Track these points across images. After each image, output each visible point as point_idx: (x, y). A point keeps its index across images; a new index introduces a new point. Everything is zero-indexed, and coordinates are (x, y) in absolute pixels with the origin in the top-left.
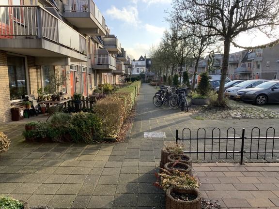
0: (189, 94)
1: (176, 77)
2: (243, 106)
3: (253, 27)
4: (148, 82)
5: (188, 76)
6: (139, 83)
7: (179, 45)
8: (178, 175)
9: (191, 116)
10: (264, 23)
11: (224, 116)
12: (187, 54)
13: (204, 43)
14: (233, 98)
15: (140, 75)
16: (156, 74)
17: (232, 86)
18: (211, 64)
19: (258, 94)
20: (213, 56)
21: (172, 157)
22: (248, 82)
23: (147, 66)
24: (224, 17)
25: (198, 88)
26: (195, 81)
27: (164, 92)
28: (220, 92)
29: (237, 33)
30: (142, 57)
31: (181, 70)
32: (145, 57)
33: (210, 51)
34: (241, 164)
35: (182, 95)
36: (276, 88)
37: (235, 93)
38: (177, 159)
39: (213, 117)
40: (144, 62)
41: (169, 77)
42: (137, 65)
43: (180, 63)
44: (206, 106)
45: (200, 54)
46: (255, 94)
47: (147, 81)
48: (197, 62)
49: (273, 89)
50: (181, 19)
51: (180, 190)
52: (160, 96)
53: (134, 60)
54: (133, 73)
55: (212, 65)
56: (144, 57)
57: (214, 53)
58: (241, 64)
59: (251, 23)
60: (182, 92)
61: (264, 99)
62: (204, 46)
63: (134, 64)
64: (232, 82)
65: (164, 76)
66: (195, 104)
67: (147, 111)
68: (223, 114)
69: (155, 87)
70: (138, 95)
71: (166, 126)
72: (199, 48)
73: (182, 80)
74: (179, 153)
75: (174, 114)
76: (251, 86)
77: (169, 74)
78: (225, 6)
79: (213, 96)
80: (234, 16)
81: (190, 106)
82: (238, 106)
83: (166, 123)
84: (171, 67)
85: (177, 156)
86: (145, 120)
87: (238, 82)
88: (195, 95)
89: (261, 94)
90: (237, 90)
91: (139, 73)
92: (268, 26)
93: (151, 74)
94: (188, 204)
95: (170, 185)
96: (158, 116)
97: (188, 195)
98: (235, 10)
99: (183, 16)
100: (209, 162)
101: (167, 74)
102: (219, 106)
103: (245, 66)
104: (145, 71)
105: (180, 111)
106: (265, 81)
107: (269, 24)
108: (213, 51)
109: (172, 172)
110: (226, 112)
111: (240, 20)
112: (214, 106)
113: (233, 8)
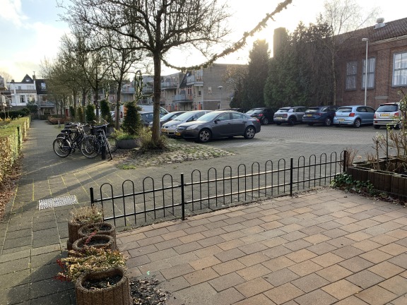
0: (112, 134)
1: (90, 108)
2: (184, 146)
3: (186, 41)
4: (43, 118)
5: (108, 108)
6: (27, 120)
7: (90, 60)
8: (95, 253)
9: (116, 165)
10: (199, 38)
11: (161, 160)
12: (104, 75)
13: (127, 60)
14: (172, 135)
15: (28, 106)
16: (57, 104)
17: (170, 119)
18: (139, 90)
19: (200, 129)
20: (141, 78)
21: (84, 231)
22: (188, 114)
23: (39, 91)
24: (149, 25)
25: (124, 125)
26: (120, 114)
27: (71, 132)
28: (155, 129)
29: (168, 48)
30: (27, 77)
31: (97, 97)
32: (34, 76)
33: (135, 71)
34: (183, 220)
35: (101, 135)
36: (219, 120)
37: (174, 129)
38: (93, 231)
39: (148, 163)
40: (33, 86)
41: (80, 109)
42: (19, 91)
43: (94, 88)
44: (137, 149)
45: (122, 75)
46: (197, 129)
47: (41, 116)
48: (120, 86)
49: (216, 122)
50: (86, 20)
51: (98, 274)
52: (65, 140)
53: (13, 82)
54: (14, 104)
55: (141, 90)
56: (32, 78)
57: (141, 74)
58: (180, 90)
59: (184, 36)
60: (100, 131)
61: (208, 134)
62: (127, 63)
63: (13, 87)
64: (169, 115)
65: (71, 108)
66: (122, 147)
67: (43, 165)
68: (160, 158)
69: (57, 126)
70: (25, 140)
71: (78, 186)
72: (120, 66)
73: (100, 113)
74: (97, 221)
75: (91, 166)
76: (192, 119)
77: (79, 105)
78: (149, 9)
79: (145, 134)
80: (162, 24)
81: (114, 152)
82: (179, 145)
83: (78, 181)
84: (81, 94)
85: (93, 227)
86: (41, 180)
87: (178, 114)
88: (121, 134)
89: (204, 129)
90: (176, 125)
91: (24, 104)
92: (203, 41)
93: (48, 104)
94: (109, 291)
95: (82, 271)
96: (64, 172)
97: (110, 278)
98: (163, 16)
99: (90, 15)
100: (143, 226)
101: (75, 105)
102: (155, 147)
103: (184, 92)
104: (36, 100)
105: (100, 161)
106: (207, 112)
107: (204, 39)
108: (140, 71)
109: (84, 252)
110: (164, 154)
111: (169, 31)
112: (149, 148)
113: (160, 13)
